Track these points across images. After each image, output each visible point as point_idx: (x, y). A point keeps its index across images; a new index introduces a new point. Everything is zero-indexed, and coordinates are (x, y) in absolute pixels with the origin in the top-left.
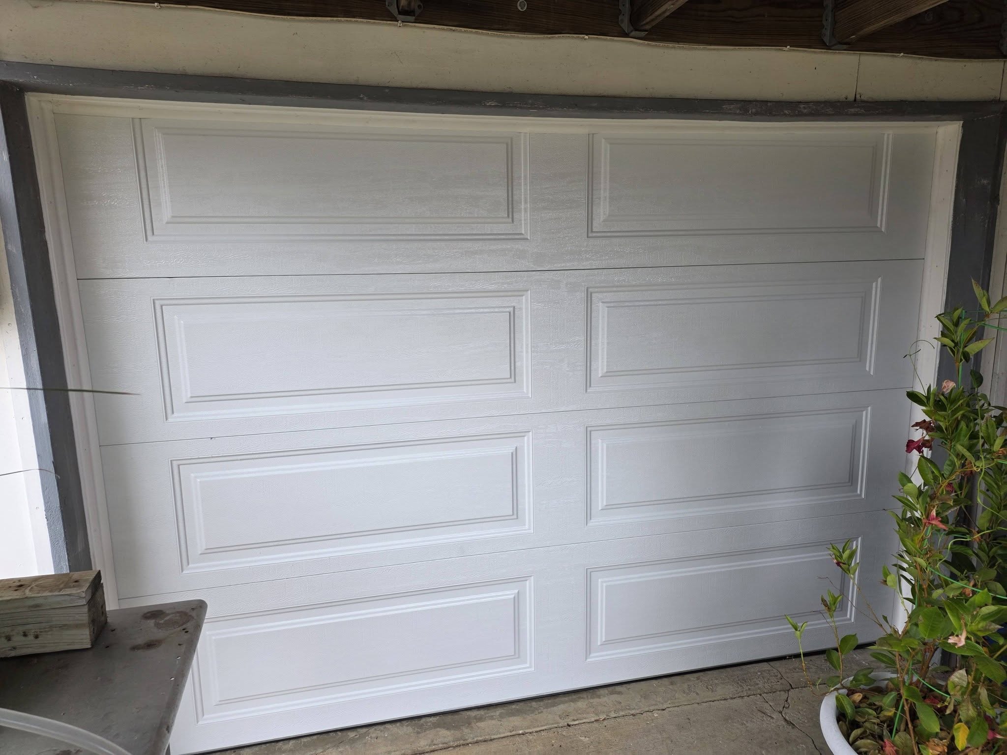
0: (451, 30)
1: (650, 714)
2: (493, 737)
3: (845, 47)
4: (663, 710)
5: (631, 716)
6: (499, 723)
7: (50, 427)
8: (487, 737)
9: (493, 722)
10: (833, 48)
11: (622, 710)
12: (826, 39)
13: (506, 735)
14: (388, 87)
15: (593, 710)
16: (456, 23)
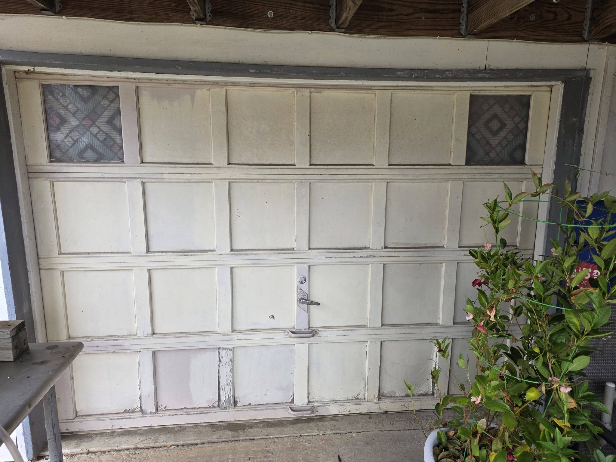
0: (230, 28)
1: (351, 434)
2: (255, 438)
3: (474, 36)
4: (360, 433)
5: (340, 434)
6: (261, 430)
7: (7, 244)
8: (252, 438)
9: (258, 429)
10: (466, 37)
11: (335, 430)
12: (463, 32)
13: (263, 437)
14: (192, 62)
15: (318, 428)
16: (232, 25)
